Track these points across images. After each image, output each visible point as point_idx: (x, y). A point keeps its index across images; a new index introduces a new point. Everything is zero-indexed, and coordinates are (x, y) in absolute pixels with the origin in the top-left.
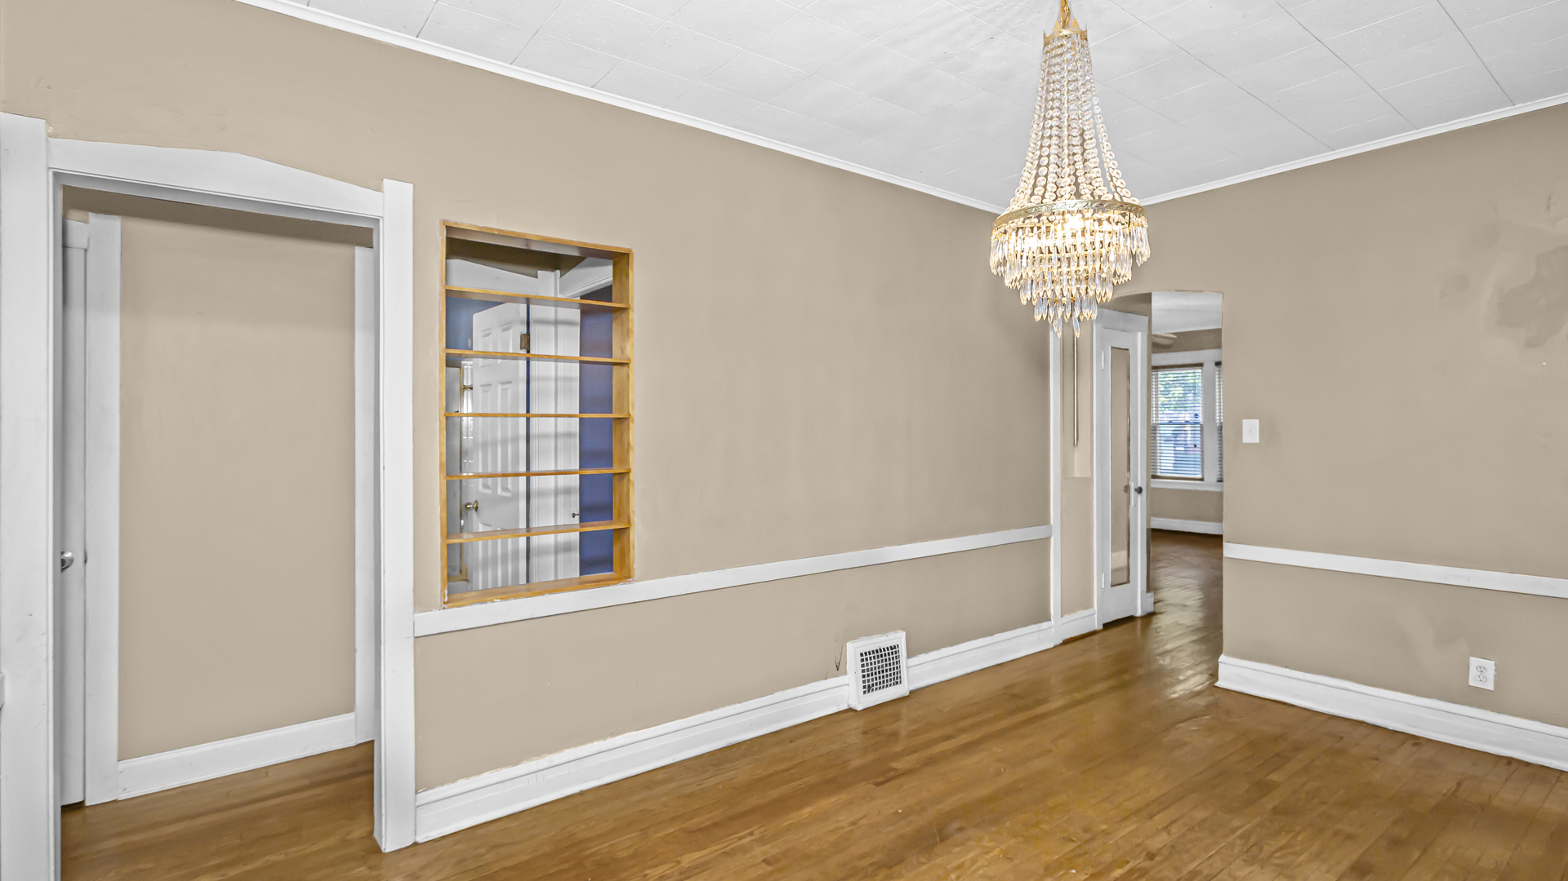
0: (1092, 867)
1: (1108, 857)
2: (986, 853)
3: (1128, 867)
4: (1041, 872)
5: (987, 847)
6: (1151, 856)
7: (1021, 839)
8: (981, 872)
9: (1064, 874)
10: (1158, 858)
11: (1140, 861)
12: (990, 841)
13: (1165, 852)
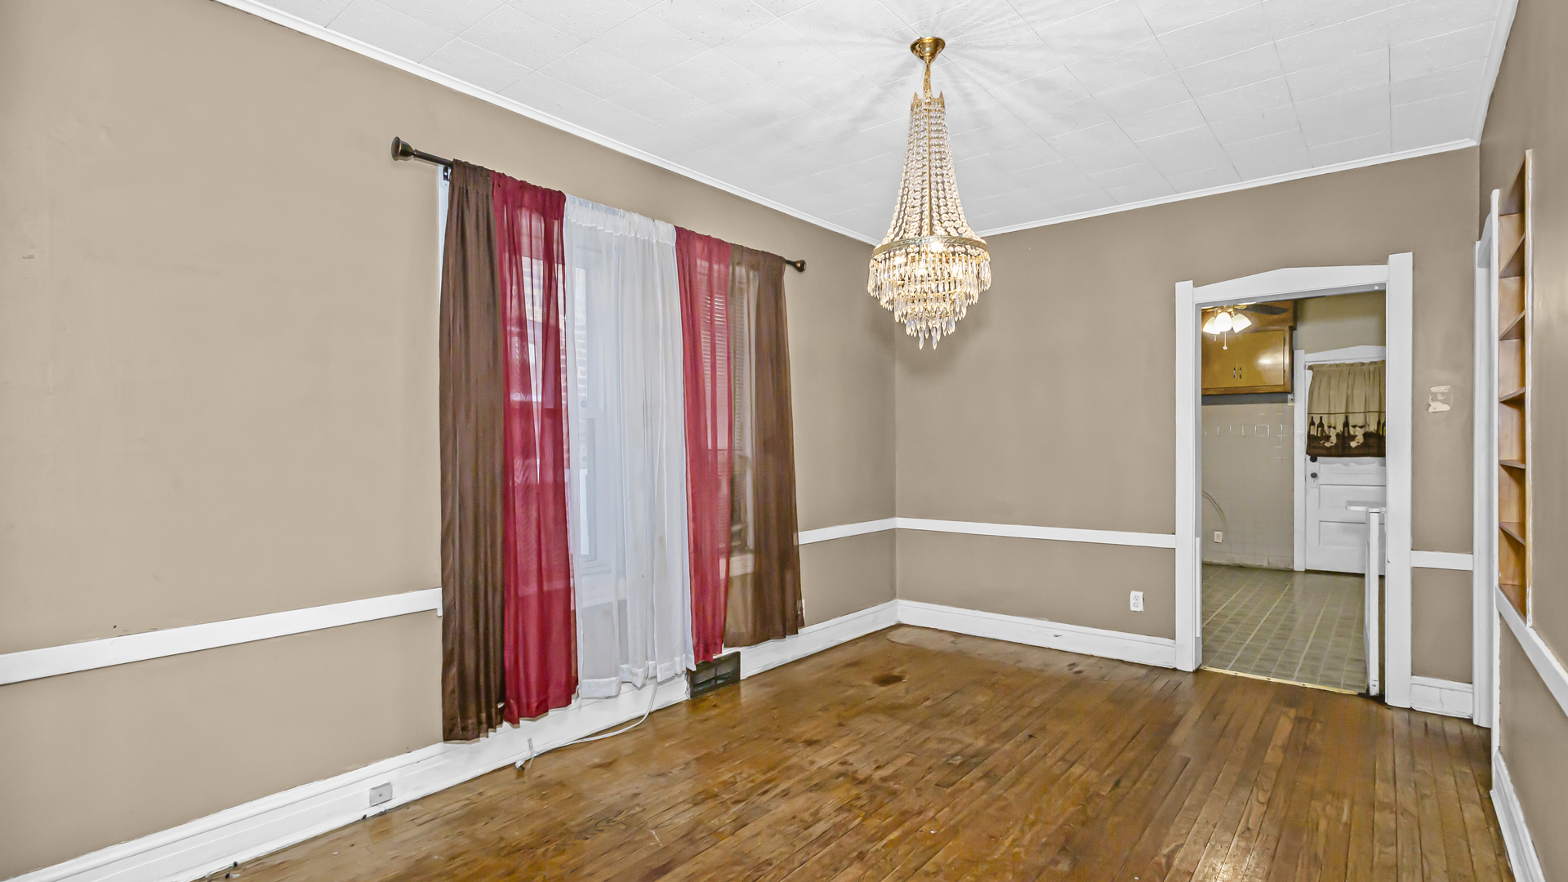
0: (916, 838)
1: (902, 849)
2: (1014, 840)
3: (885, 842)
4: (960, 828)
5: (1017, 846)
6: (861, 856)
7: (989, 859)
8: (1011, 823)
9: (941, 828)
10: (855, 854)
11: (872, 850)
12: (1018, 853)
13: (845, 863)
